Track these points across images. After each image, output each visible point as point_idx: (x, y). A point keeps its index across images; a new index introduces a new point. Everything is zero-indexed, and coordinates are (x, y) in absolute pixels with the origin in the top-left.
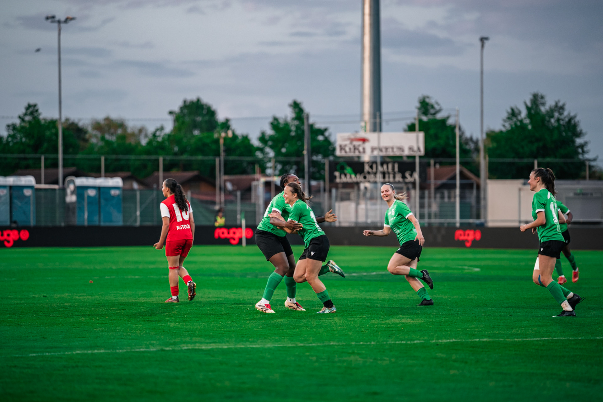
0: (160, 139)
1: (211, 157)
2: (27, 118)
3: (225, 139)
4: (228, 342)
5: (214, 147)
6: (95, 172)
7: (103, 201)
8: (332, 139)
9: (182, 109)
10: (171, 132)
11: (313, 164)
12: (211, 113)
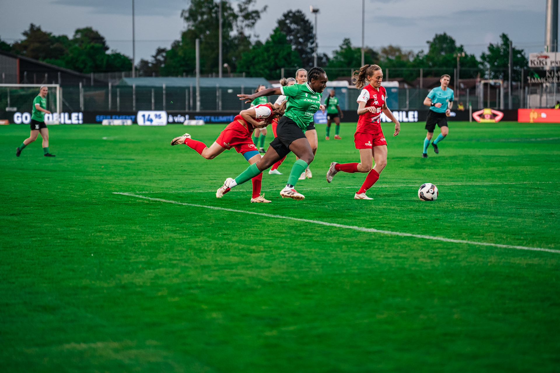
0: (421, 58)
1: (451, 69)
2: (345, 47)
3: (460, 58)
5: (453, 62)
8: (526, 56)
9: (434, 40)
10: (428, 54)
11: (514, 71)
12: (452, 42)
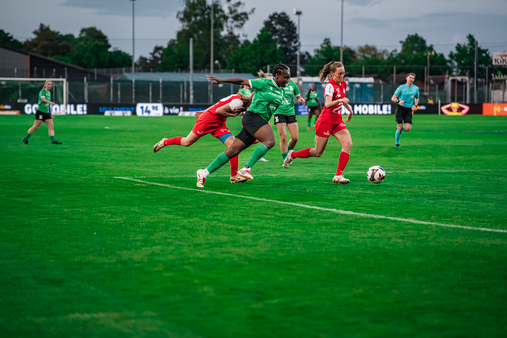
0: (394, 56)
1: (422, 66)
2: (325, 46)
3: (430, 56)
4: (431, 168)
5: (424, 60)
6: (359, 75)
7: (363, 91)
8: (491, 55)
9: (407, 40)
10: (401, 53)
11: (479, 69)
12: (423, 42)
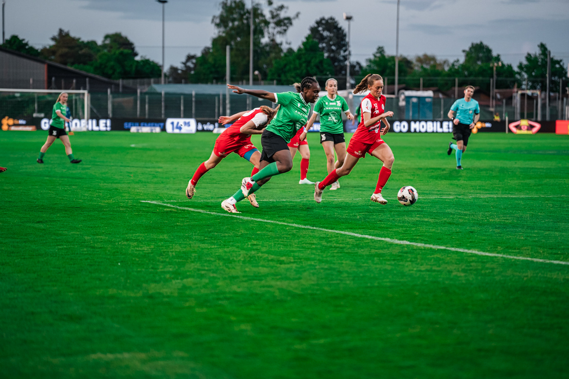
0: (456, 67)
1: (487, 78)
2: (378, 55)
3: (497, 67)
5: (489, 72)
6: (417, 87)
7: (421, 106)
9: (470, 49)
10: (464, 63)
11: (552, 82)
12: (489, 51)
